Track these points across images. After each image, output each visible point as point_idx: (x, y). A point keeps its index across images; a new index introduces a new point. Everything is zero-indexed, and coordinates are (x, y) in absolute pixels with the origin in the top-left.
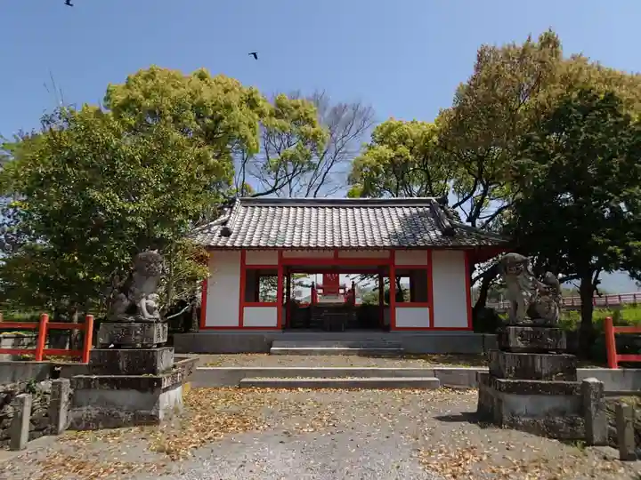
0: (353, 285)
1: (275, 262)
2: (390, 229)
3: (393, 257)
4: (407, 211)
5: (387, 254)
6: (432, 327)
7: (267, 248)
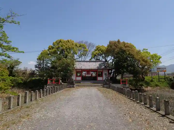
0: (92, 73)
1: (81, 71)
2: (97, 66)
3: (97, 70)
4: (100, 63)
5: (96, 70)
6: (103, 80)
7: (80, 69)
